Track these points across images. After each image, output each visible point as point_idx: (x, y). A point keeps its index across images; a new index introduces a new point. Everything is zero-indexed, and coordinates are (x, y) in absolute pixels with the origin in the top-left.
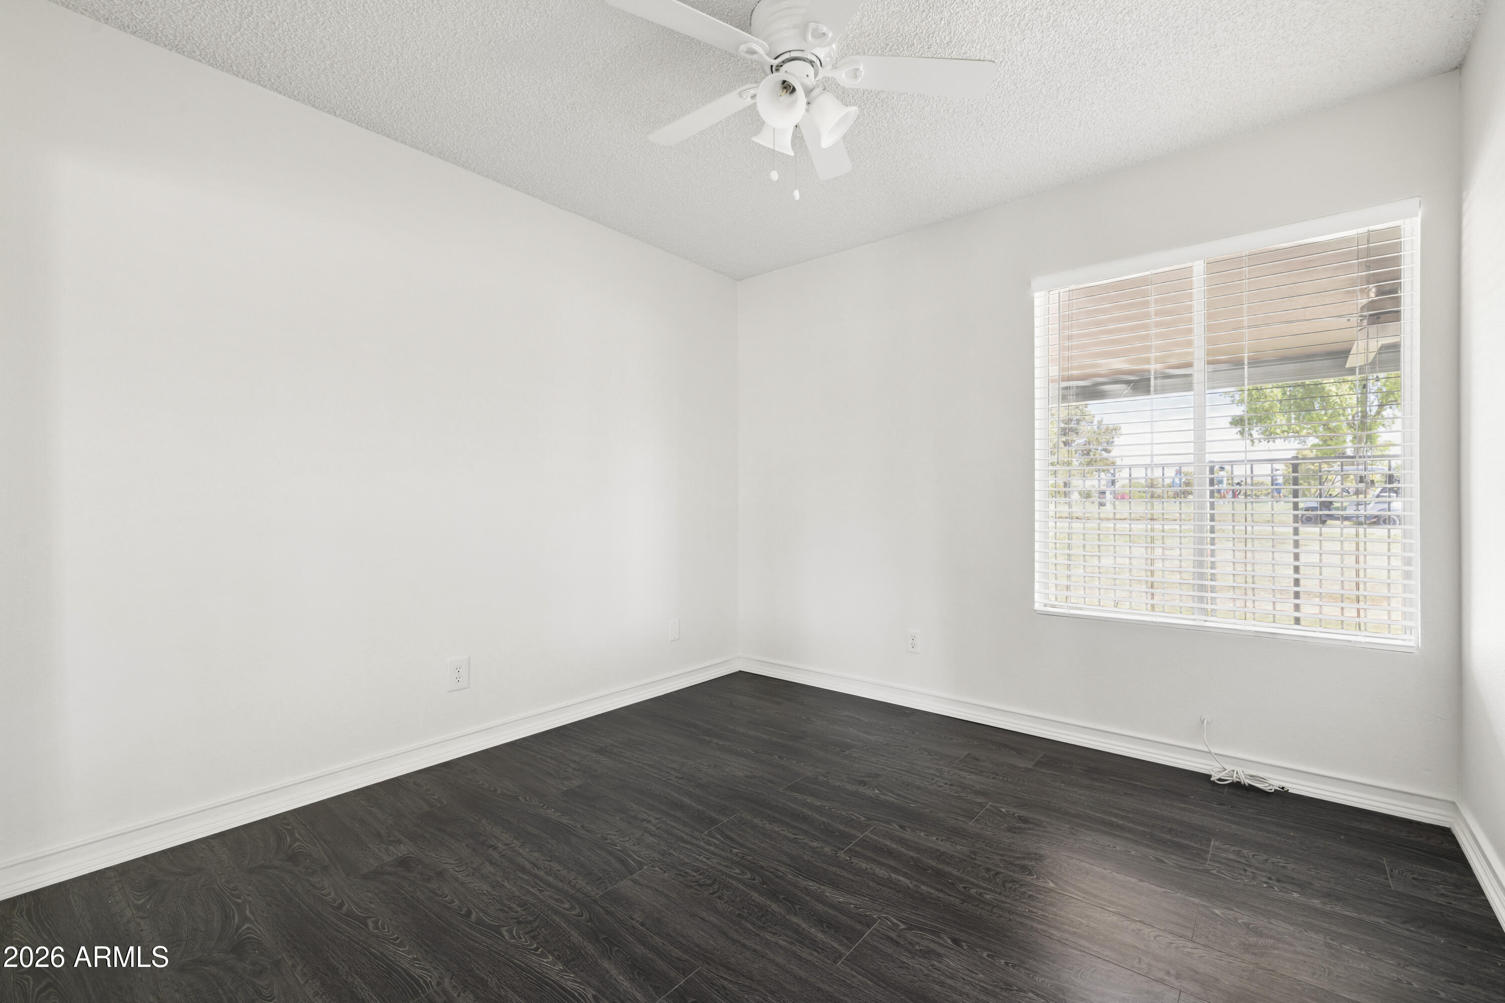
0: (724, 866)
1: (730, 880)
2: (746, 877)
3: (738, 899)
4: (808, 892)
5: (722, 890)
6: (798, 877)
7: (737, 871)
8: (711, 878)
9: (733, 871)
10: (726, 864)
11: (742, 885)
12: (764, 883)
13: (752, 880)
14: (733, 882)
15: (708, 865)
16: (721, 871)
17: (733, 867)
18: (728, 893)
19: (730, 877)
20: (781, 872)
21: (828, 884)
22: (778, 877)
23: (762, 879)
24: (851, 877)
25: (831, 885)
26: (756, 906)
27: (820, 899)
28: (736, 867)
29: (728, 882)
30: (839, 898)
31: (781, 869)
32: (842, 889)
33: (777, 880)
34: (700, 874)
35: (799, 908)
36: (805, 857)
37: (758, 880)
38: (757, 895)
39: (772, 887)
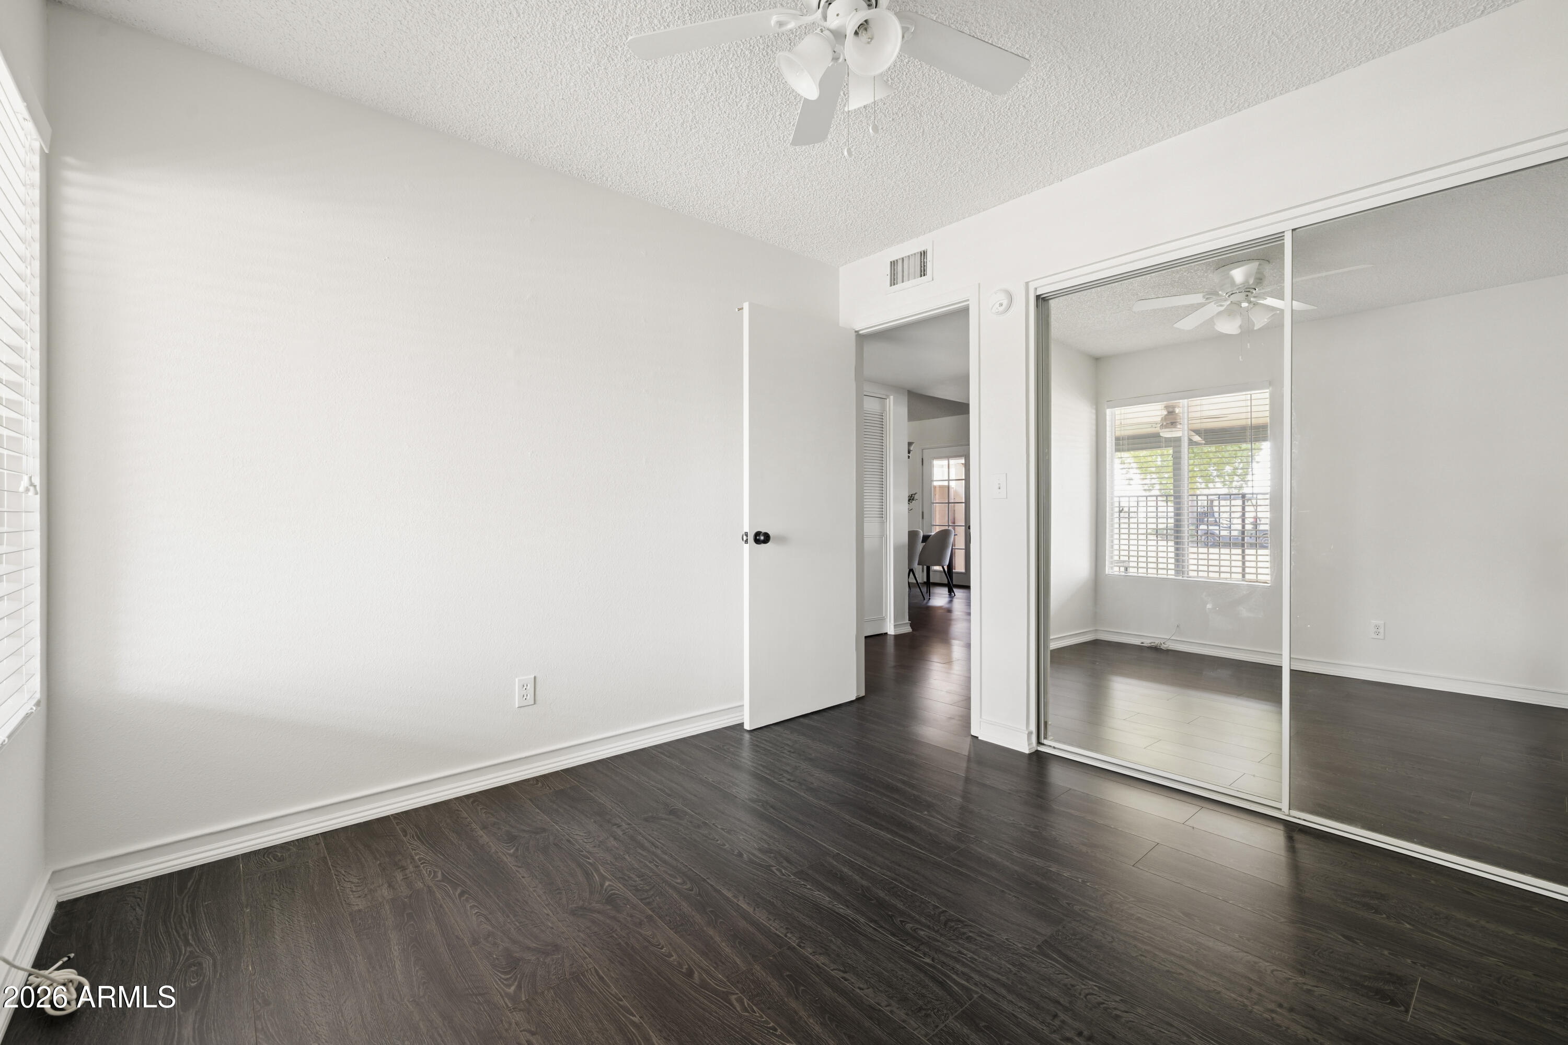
0: (938, 941)
1: (929, 924)
2: (911, 925)
3: (917, 904)
4: (847, 904)
5: (935, 914)
6: (853, 919)
7: (922, 933)
8: (951, 927)
9: (927, 934)
10: (936, 944)
11: (915, 917)
12: (891, 917)
13: (904, 921)
14: (924, 921)
15: (958, 943)
16: (941, 935)
17: (928, 939)
18: (929, 911)
19: (929, 927)
20: (871, 927)
21: (823, 909)
22: (875, 922)
23: (893, 920)
24: (796, 914)
25: (821, 908)
26: (899, 896)
27: (836, 896)
28: (924, 938)
29: (930, 921)
30: (818, 894)
31: (871, 930)
32: (811, 902)
33: (876, 918)
34: (964, 933)
35: (859, 890)
36: (839, 942)
37: (897, 921)
38: (899, 905)
39: (882, 912)
